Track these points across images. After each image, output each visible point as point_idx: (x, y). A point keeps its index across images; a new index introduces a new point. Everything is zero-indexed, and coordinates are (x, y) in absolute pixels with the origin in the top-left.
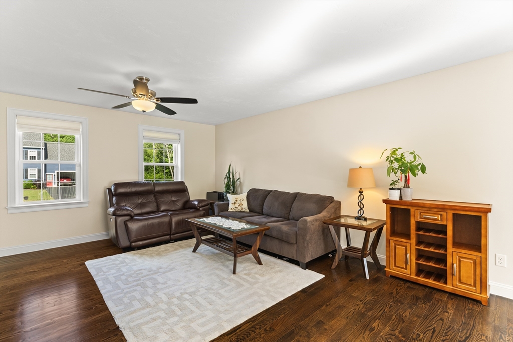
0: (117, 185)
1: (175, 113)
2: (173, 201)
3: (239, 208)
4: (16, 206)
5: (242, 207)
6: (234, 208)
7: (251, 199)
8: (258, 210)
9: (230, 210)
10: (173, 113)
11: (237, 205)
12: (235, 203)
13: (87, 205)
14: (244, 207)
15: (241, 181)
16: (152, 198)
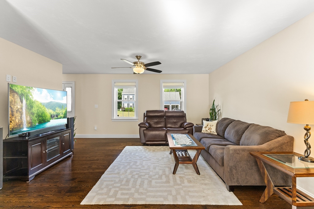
0: (148, 112)
1: (161, 71)
2: (175, 122)
3: (209, 131)
4: (115, 118)
5: (211, 130)
6: (205, 130)
7: (218, 126)
8: (221, 134)
9: (202, 132)
10: (160, 72)
11: (207, 129)
12: (206, 127)
13: (137, 120)
14: (212, 130)
15: (221, 112)
16: (163, 120)
